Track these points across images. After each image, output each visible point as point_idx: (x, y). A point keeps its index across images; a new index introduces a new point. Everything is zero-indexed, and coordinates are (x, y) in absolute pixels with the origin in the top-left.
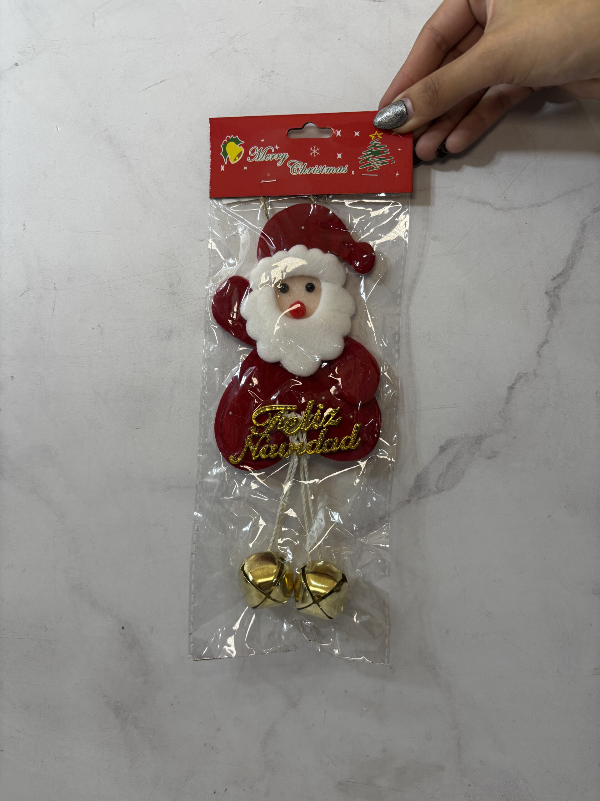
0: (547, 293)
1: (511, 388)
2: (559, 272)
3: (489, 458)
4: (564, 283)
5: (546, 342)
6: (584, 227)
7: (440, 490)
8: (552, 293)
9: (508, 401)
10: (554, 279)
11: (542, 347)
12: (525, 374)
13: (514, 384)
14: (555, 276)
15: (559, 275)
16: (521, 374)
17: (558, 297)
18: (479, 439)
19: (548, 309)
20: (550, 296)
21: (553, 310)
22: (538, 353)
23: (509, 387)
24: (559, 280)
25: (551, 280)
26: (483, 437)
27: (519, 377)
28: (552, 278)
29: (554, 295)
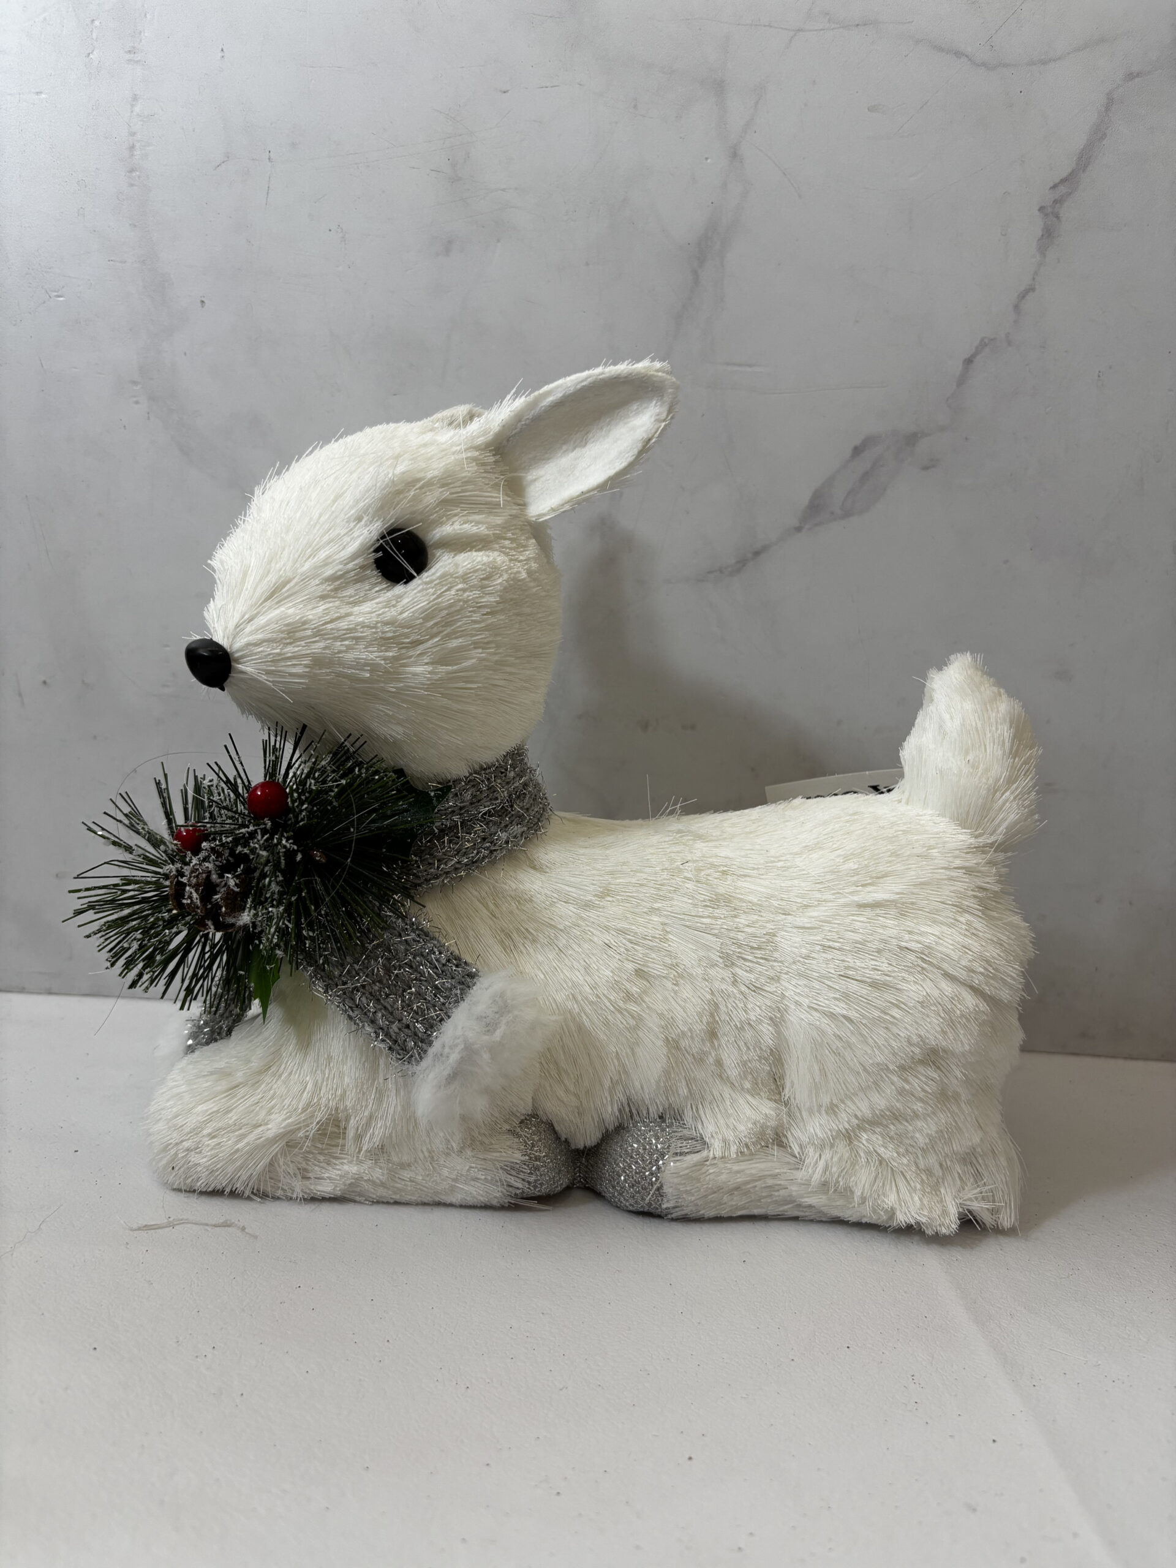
0: (1041, 209)
1: (969, 361)
2: (1064, 174)
3: (925, 468)
4: (1070, 194)
5: (1031, 289)
6: (1110, 102)
7: (847, 514)
8: (1049, 210)
9: (962, 381)
10: (1055, 187)
11: (1024, 297)
12: (992, 340)
13: (974, 356)
14: (1057, 181)
15: (1063, 181)
16: (986, 340)
17: (1058, 217)
18: (912, 439)
19: (1041, 234)
20: (1046, 215)
21: (1048, 235)
22: (1017, 307)
23: (965, 360)
24: (1063, 189)
25: (1051, 188)
26: (919, 435)
27: (983, 344)
28: (1052, 184)
29: (1052, 213)
